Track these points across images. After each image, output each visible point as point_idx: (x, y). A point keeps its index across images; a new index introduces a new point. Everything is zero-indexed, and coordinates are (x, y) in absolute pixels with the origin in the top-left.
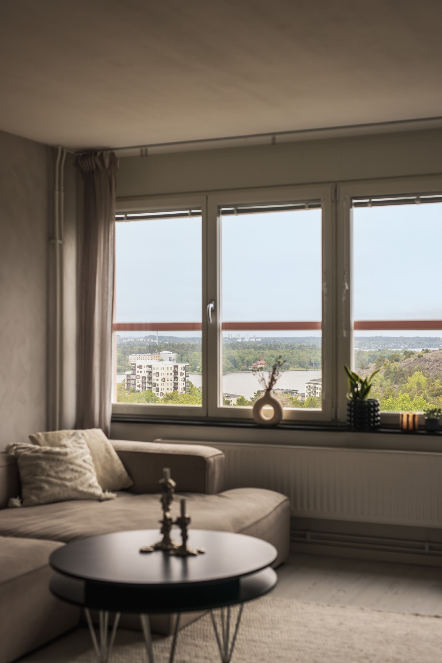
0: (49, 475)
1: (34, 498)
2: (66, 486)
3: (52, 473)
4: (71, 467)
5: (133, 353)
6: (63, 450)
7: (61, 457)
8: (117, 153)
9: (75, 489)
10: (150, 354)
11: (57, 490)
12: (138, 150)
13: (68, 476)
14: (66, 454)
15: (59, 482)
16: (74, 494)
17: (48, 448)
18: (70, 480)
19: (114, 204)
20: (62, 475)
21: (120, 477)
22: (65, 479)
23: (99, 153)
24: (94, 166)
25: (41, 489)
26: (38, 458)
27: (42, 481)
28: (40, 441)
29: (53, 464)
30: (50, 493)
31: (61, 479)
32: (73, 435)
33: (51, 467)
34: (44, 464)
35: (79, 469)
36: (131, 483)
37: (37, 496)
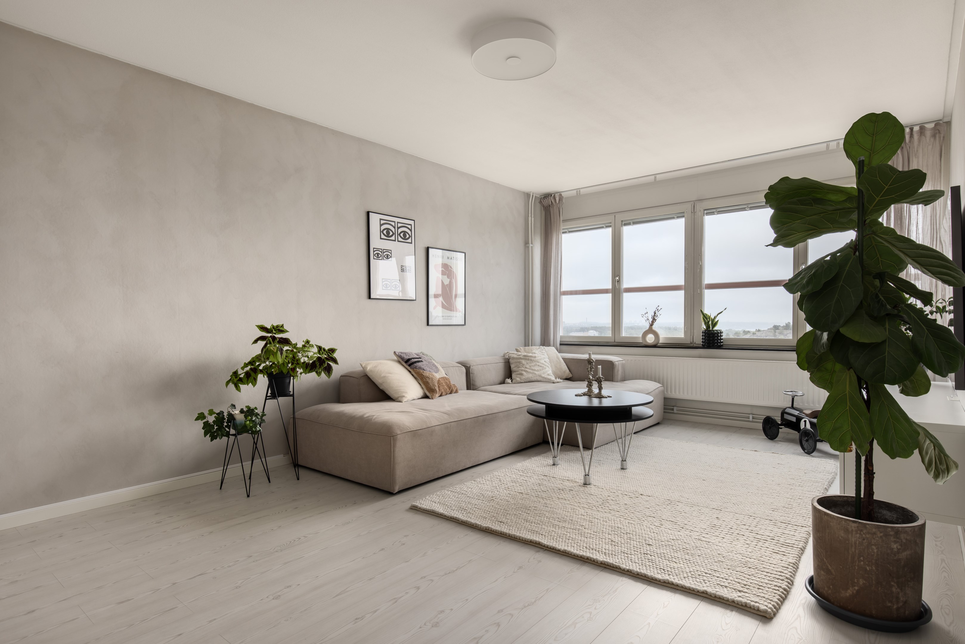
0: (526, 368)
1: (518, 379)
2: (536, 374)
3: (528, 366)
4: (538, 364)
5: (573, 332)
6: (534, 355)
7: (532, 359)
8: (563, 194)
9: (540, 376)
10: (582, 332)
11: (530, 375)
12: (575, 191)
13: (536, 368)
14: (535, 357)
15: (532, 371)
16: (539, 379)
17: (525, 354)
18: (538, 371)
19: (562, 224)
20: (533, 368)
21: (564, 372)
22: (535, 370)
23: (553, 195)
24: (550, 203)
25: (522, 374)
26: (520, 358)
27: (522, 370)
28: (521, 351)
29: (528, 362)
30: (527, 377)
31: (532, 370)
32: (539, 348)
33: (527, 363)
34: (524, 362)
35: (542, 365)
36: (571, 375)
37: (520, 378)
